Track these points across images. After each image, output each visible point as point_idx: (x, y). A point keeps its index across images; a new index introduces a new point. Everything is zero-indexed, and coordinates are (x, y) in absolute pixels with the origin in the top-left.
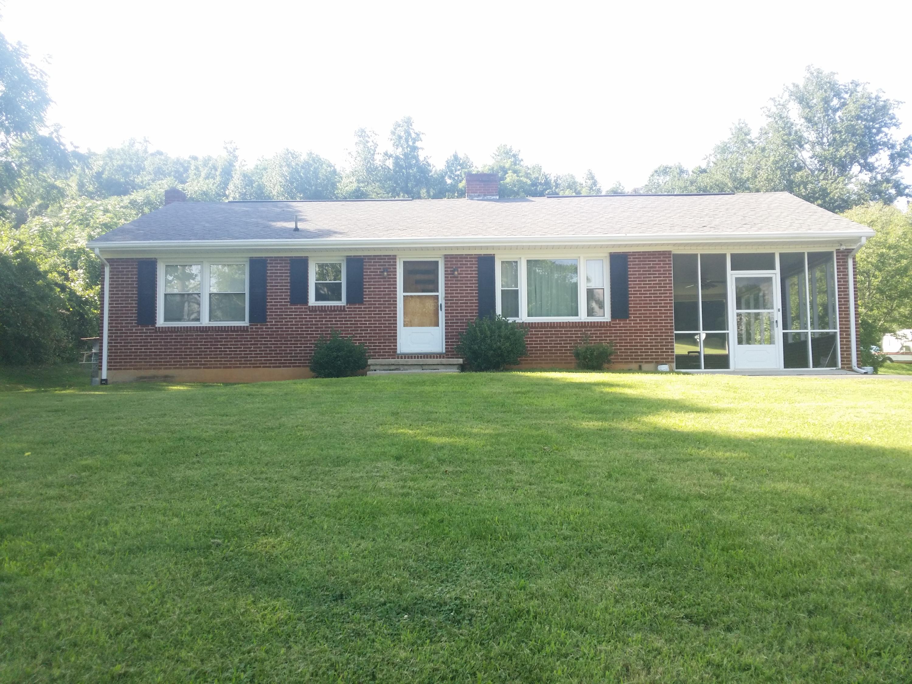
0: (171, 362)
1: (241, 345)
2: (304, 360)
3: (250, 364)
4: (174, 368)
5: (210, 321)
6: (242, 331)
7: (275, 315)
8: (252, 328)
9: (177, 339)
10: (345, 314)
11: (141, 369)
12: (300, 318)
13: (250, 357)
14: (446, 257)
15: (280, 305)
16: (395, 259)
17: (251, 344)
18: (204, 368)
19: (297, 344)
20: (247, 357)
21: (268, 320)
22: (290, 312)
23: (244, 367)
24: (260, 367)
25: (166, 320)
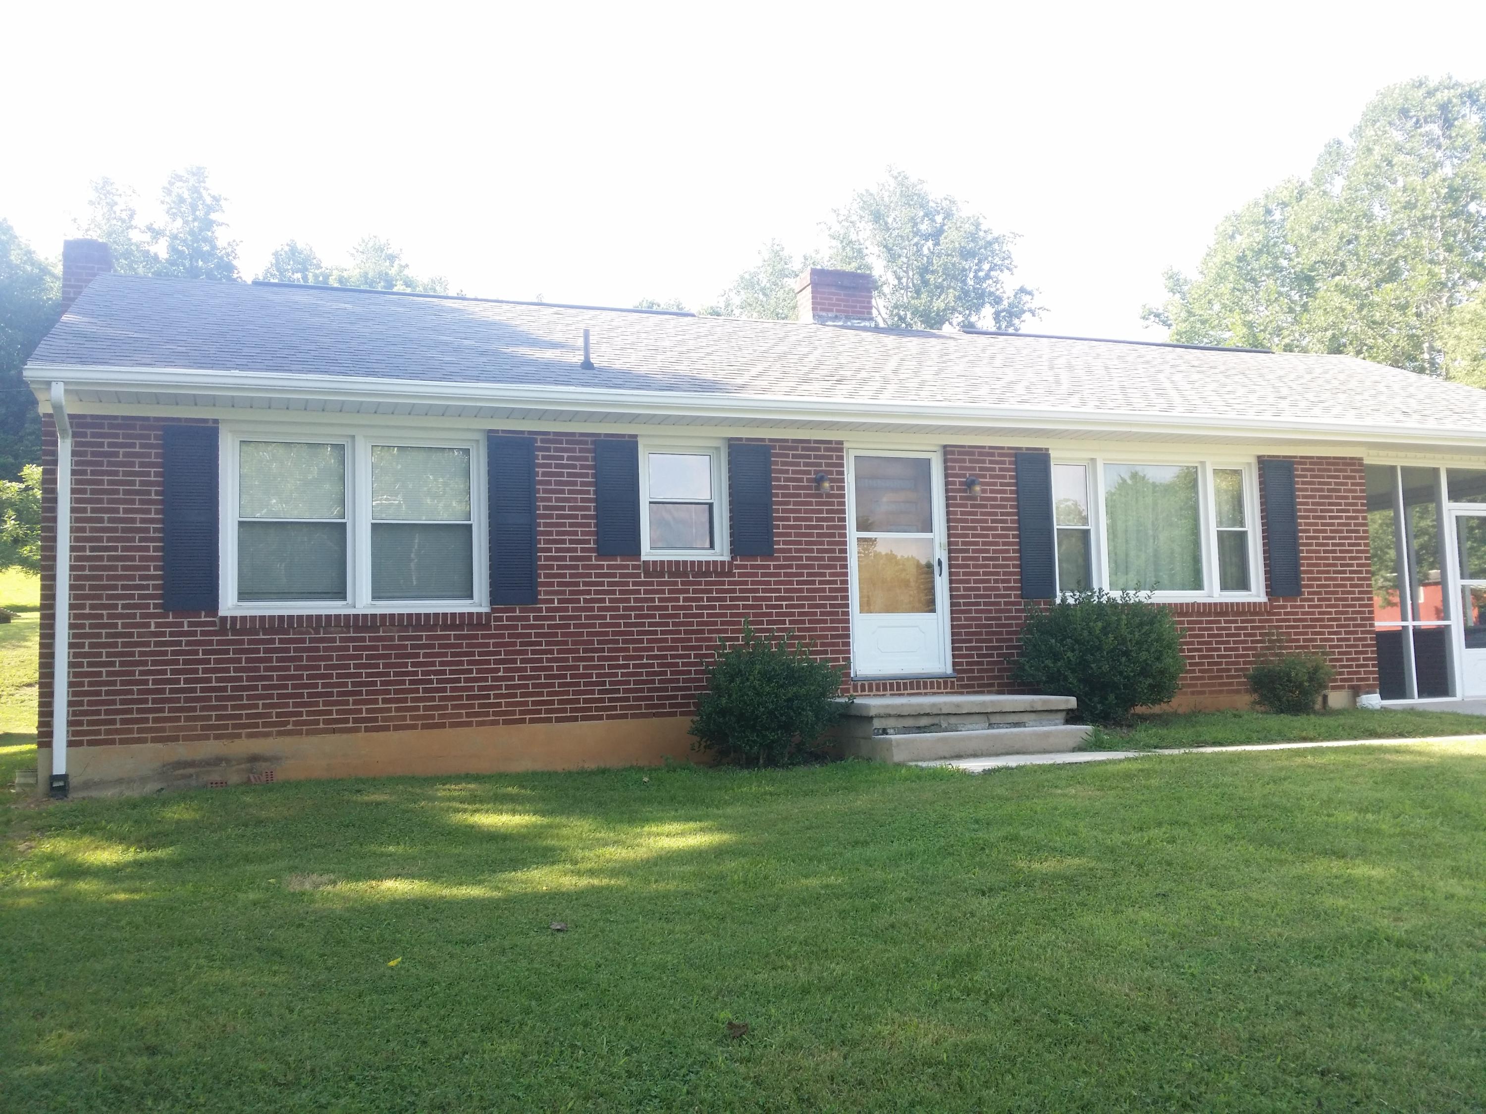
0: (269, 715)
1: (470, 663)
2: (636, 699)
3: (495, 714)
4: (280, 734)
5: (374, 598)
6: (471, 626)
7: (560, 584)
8: (500, 619)
9: (287, 650)
10: (730, 583)
11: (175, 739)
12: (622, 592)
13: (497, 696)
14: (947, 451)
15: (572, 559)
16: (841, 450)
17: (497, 662)
18: (367, 729)
19: (617, 658)
20: (488, 697)
21: (542, 597)
22: (597, 575)
23: (481, 724)
24: (523, 721)
25: (244, 595)
